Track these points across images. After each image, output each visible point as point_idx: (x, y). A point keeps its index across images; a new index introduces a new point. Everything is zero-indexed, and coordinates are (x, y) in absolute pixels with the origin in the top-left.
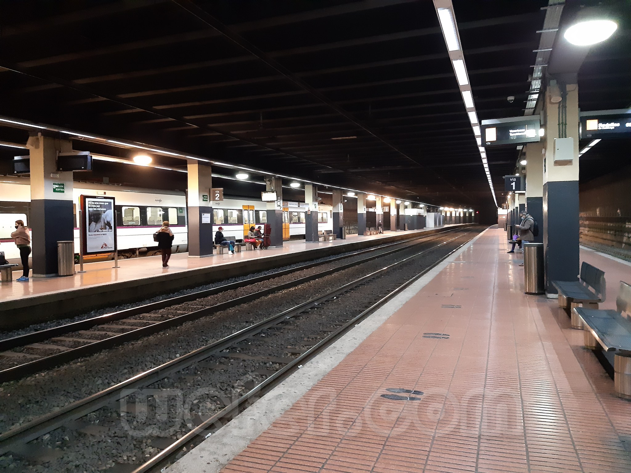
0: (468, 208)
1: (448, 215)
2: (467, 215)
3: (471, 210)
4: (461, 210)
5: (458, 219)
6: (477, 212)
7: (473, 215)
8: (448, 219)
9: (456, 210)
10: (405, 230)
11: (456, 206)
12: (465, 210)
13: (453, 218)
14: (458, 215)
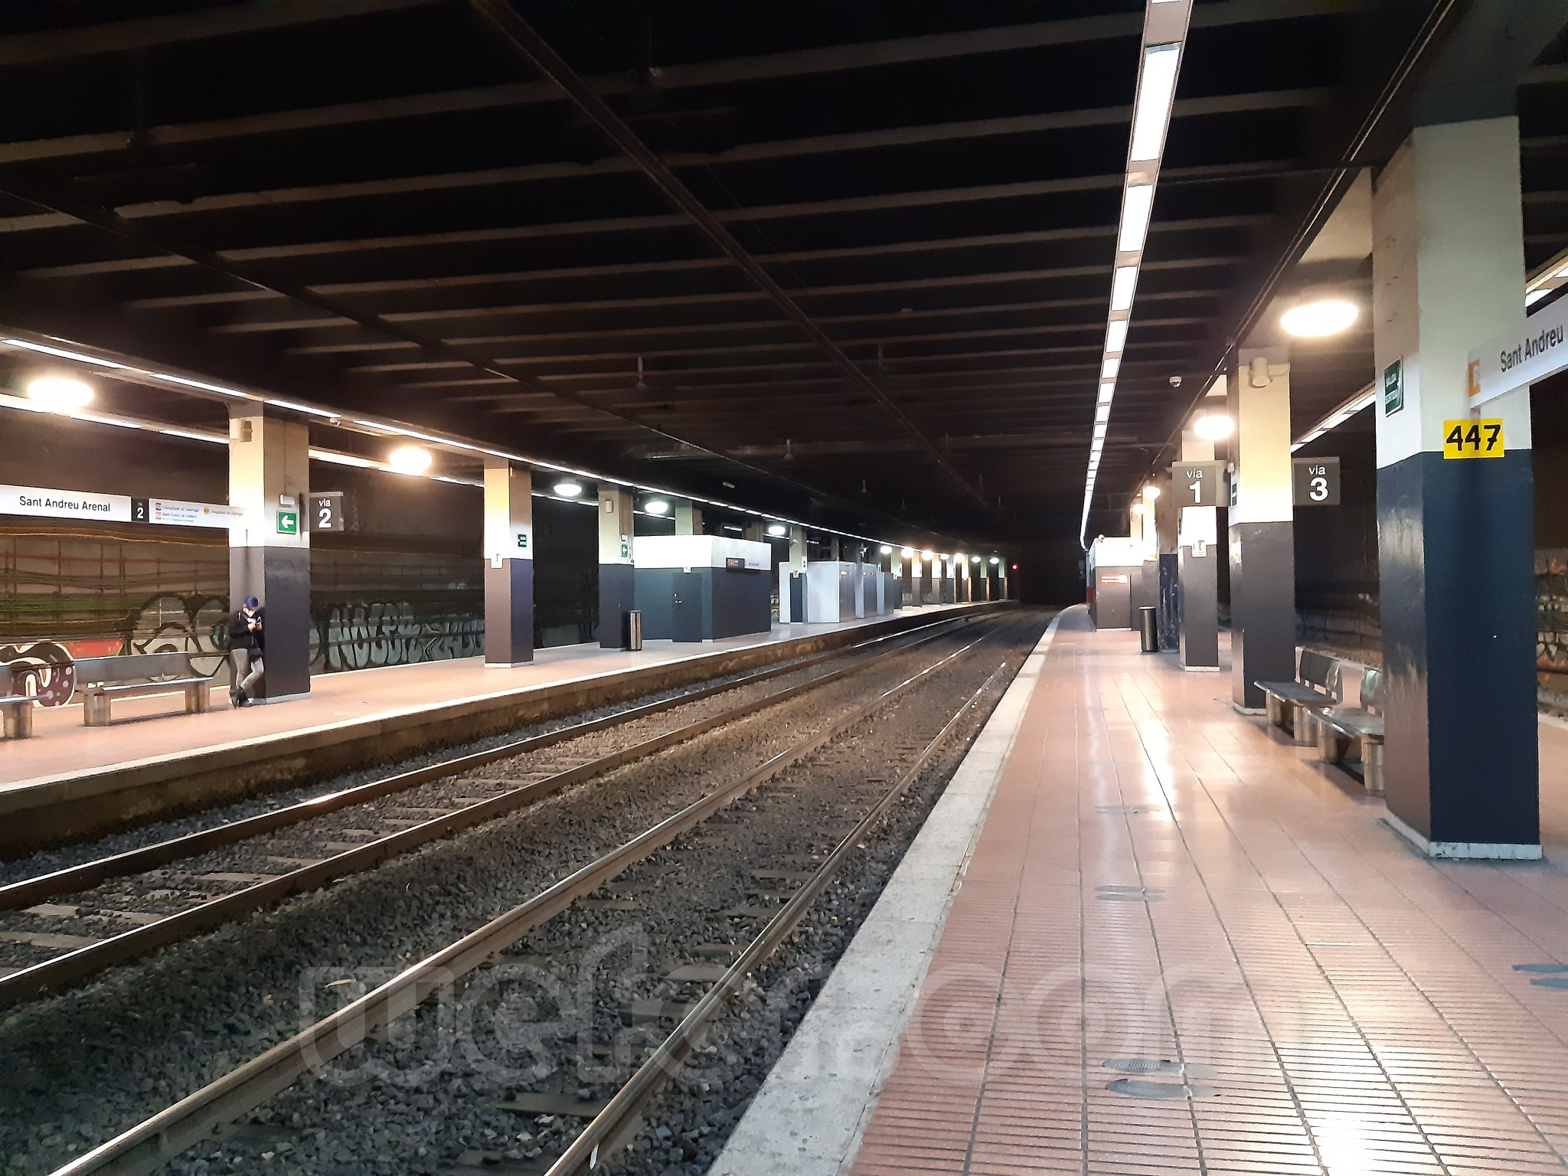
0: (986, 553)
1: (917, 572)
2: (984, 575)
3: (994, 561)
4: (961, 560)
5: (951, 589)
6: (1015, 567)
7: (1002, 574)
8: (916, 586)
9: (945, 556)
10: (626, 645)
11: (944, 546)
12: (976, 559)
13: (936, 585)
14: (951, 573)
